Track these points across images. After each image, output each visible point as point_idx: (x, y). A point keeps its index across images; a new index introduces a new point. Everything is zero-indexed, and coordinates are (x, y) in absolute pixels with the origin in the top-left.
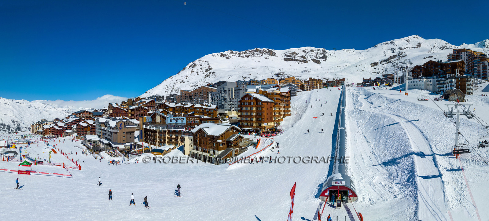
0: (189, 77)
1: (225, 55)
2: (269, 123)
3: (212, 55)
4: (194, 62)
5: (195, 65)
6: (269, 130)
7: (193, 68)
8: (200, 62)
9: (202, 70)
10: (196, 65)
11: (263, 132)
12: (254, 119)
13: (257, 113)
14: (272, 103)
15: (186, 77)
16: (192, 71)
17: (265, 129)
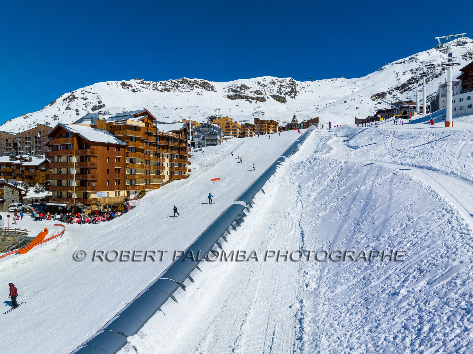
0: (60, 117)
1: (130, 85)
2: (112, 194)
3: (108, 84)
4: (73, 93)
5: (74, 98)
6: (110, 207)
7: (70, 103)
8: (83, 94)
9: (86, 107)
10: (76, 98)
11: (93, 213)
12: (74, 184)
13: (81, 168)
14: (123, 146)
15: (55, 116)
16: (68, 108)
17: (98, 205)
